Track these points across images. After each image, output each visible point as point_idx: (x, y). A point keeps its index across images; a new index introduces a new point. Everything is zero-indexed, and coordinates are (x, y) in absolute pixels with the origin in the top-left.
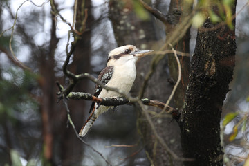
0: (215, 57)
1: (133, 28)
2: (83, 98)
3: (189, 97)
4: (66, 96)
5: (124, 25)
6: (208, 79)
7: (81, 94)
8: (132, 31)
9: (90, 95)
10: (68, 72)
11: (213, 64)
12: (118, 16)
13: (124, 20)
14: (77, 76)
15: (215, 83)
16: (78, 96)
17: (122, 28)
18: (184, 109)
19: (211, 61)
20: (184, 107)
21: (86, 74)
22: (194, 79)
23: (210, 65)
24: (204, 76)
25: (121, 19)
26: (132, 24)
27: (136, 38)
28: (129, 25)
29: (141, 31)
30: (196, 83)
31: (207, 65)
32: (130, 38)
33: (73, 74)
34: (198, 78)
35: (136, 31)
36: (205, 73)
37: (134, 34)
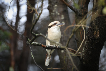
0: (99, 29)
1: (59, 14)
2: (38, 45)
3: (86, 47)
4: (30, 44)
5: (55, 12)
6: (95, 39)
7: (37, 43)
8: (58, 15)
9: (41, 44)
10: (33, 33)
11: (98, 33)
12: (52, 8)
13: (55, 10)
14: (36, 35)
15: (98, 41)
16: (35, 44)
17: (54, 14)
18: (83, 53)
19: (97, 31)
20: (83, 52)
21: (41, 34)
22: (89, 39)
23: (96, 33)
24: (93, 38)
25: (53, 10)
26: (59, 12)
27: (60, 19)
28: (57, 12)
29: (63, 16)
30: (89, 41)
31: (95, 33)
32: (57, 18)
33: (35, 34)
34: (90, 39)
35: (60, 16)
36: (94, 36)
37: (59, 17)
